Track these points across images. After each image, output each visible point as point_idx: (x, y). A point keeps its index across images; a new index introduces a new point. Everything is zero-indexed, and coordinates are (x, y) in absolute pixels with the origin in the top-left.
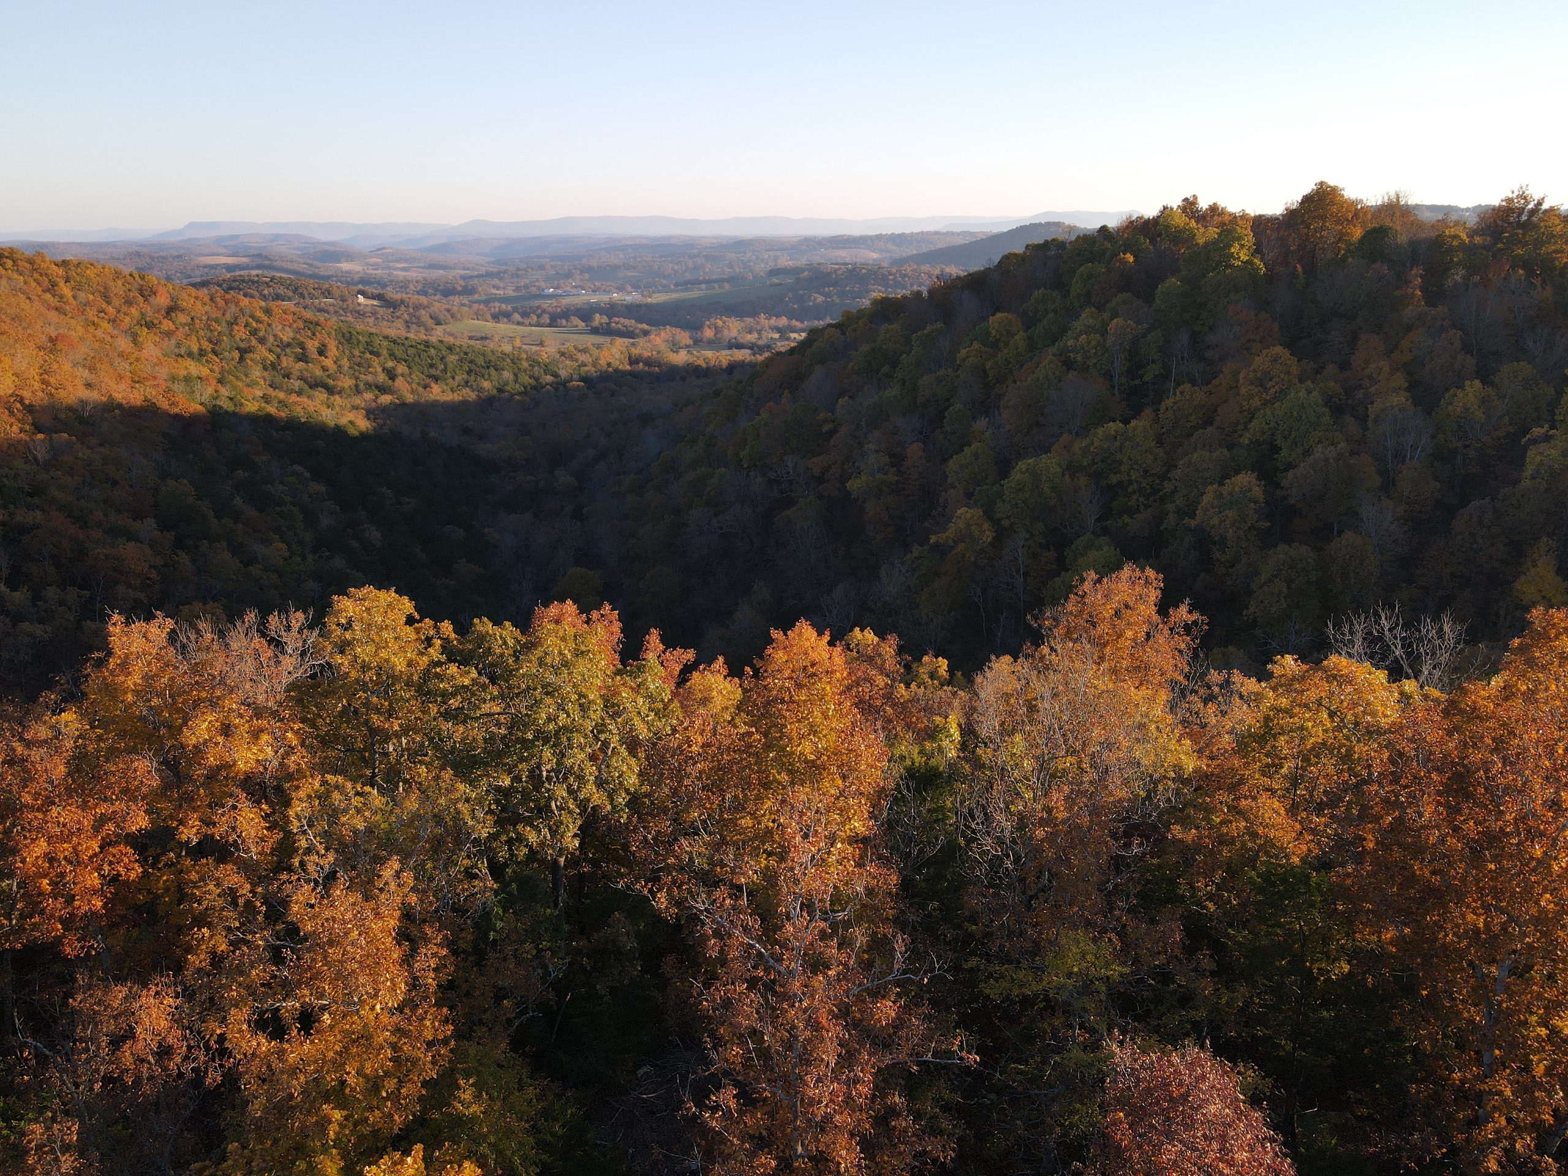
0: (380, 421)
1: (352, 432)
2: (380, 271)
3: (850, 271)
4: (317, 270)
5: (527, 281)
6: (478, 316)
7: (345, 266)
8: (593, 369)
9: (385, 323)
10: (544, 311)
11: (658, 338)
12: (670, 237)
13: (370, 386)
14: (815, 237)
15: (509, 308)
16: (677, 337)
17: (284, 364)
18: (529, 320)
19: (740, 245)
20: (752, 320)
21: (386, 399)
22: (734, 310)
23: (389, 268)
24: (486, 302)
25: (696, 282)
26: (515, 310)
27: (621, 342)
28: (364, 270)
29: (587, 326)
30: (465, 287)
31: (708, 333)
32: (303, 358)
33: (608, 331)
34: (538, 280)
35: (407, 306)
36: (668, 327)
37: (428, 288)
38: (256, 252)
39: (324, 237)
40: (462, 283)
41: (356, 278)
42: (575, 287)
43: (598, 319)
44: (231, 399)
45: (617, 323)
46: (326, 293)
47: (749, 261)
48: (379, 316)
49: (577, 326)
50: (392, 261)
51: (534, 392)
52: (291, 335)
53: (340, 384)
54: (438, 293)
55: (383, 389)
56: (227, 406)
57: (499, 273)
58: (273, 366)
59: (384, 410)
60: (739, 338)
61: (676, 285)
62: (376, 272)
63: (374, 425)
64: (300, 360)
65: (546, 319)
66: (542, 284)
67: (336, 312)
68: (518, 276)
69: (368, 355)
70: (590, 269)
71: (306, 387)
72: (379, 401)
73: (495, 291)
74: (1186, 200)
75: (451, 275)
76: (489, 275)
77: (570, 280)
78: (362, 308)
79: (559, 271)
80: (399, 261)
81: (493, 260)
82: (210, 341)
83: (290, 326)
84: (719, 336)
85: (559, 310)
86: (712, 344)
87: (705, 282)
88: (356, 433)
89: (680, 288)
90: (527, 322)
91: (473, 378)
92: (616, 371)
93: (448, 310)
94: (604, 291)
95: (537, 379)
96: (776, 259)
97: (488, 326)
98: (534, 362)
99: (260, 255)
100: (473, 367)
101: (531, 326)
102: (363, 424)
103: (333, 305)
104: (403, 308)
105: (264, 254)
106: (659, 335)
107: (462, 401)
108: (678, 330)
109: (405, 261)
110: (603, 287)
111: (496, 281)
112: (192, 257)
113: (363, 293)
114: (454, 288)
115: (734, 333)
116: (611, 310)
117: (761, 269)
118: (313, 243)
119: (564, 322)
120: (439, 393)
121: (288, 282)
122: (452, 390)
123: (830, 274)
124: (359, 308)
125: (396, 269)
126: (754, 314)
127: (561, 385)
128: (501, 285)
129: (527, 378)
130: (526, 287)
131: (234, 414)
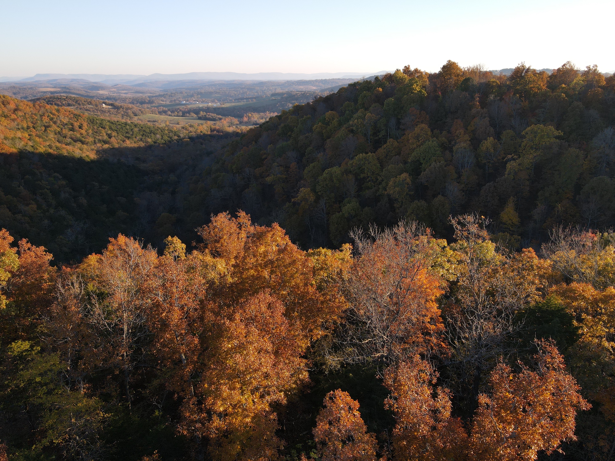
0: (100, 155)
1: (87, 159)
2: (115, 94)
3: (303, 94)
4: (89, 94)
5: (175, 98)
6: (153, 112)
7: (101, 92)
8: (195, 134)
9: (113, 115)
10: (180, 111)
11: (225, 121)
12: (234, 81)
13: (100, 141)
14: (291, 81)
15: (166, 109)
16: (233, 121)
17: (64, 132)
18: (174, 114)
19: (261, 84)
20: (263, 114)
21: (106, 146)
22: (256, 110)
23: (119, 93)
24: (157, 107)
25: (242, 99)
26: (169, 110)
27: (210, 123)
28: (109, 94)
29: (197, 116)
30: (149, 101)
31: (245, 119)
32: (72, 130)
33: (205, 119)
34: (180, 98)
35: (123, 109)
36: (230, 117)
37: (134, 101)
38: (63, 86)
39: (93, 80)
40: (148, 99)
41: (105, 97)
42: (195, 101)
43: (202, 113)
44: (32, 146)
45: (209, 115)
46: (90, 103)
47: (265, 90)
48: (111, 112)
49: (193, 116)
50: (121, 90)
51: (169, 143)
52: (68, 120)
53: (87, 140)
54: (138, 103)
55: (105, 142)
56: (29, 149)
57: (164, 95)
58: (59, 133)
59: (105, 151)
60: (257, 121)
61: (235, 100)
62: (114, 94)
63: (98, 157)
64: (71, 130)
65: (181, 114)
66: (181, 99)
67: (93, 111)
68: (172, 96)
69: (100, 128)
70: (201, 93)
71: (72, 141)
72: (103, 147)
73: (162, 102)
74: (405, 67)
75: (144, 96)
76: (160, 96)
77: (193, 98)
78: (104, 109)
79: (189, 94)
80: (123, 90)
81: (162, 89)
82: (32, 123)
83: (68, 117)
84: (249, 120)
85: (187, 110)
86: (247, 124)
87: (246, 99)
88: (89, 160)
89: (236, 101)
90: (173, 115)
91: (144, 137)
92: (204, 134)
93: (140, 110)
94: (206, 102)
95: (171, 138)
96: (275, 89)
97: (157, 116)
98: (170, 131)
99: (65, 88)
100: (145, 133)
101: (175, 116)
102: (93, 156)
103: (92, 108)
104: (121, 109)
105: (67, 87)
106: (225, 120)
107: (138, 147)
108: (233, 118)
109: (126, 90)
110: (206, 101)
111: (163, 98)
112: (37, 88)
113: (105, 103)
114: (145, 101)
115: (256, 119)
116: (208, 110)
117: (269, 93)
118: (88, 83)
119: (188, 114)
120: (129, 144)
121: (73, 98)
122: (135, 143)
123: (294, 95)
124: (103, 109)
125: (122, 93)
126: (264, 111)
127: (180, 140)
128: (165, 100)
129: (167, 137)
130: (175, 101)
131: (33, 153)
